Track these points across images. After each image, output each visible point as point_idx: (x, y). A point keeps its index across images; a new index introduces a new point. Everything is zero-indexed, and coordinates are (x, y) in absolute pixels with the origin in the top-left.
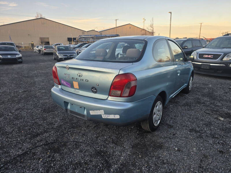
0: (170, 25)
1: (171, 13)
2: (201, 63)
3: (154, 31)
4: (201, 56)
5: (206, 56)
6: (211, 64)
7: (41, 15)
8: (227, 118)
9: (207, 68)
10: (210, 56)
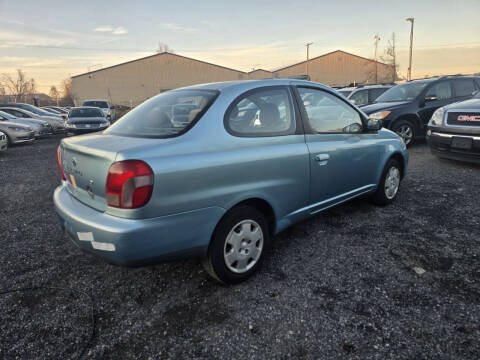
0: (411, 47)
1: (412, 20)
2: (451, 136)
3: (397, 63)
4: (453, 118)
5: (465, 118)
6: (475, 138)
7: (166, 47)
8: (437, 269)
9: (466, 147)
10: (473, 118)
